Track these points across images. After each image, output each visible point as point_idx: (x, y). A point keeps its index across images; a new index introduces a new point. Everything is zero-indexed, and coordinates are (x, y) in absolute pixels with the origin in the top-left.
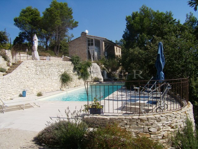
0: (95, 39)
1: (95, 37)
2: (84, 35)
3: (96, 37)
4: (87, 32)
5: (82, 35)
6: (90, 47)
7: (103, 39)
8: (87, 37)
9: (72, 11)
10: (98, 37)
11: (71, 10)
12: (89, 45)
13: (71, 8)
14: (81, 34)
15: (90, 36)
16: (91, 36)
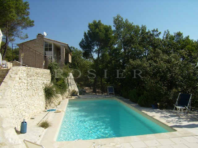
0: (54, 44)
1: (54, 41)
2: (40, 37)
3: (57, 42)
4: (45, 34)
5: (39, 38)
6: (47, 53)
7: (64, 45)
8: (44, 41)
9: (29, 6)
10: (59, 42)
11: (27, 4)
12: (46, 50)
13: (27, 3)
14: (37, 36)
15: (48, 39)
16: (50, 40)
